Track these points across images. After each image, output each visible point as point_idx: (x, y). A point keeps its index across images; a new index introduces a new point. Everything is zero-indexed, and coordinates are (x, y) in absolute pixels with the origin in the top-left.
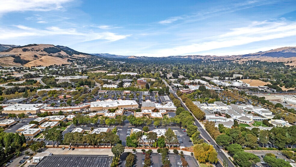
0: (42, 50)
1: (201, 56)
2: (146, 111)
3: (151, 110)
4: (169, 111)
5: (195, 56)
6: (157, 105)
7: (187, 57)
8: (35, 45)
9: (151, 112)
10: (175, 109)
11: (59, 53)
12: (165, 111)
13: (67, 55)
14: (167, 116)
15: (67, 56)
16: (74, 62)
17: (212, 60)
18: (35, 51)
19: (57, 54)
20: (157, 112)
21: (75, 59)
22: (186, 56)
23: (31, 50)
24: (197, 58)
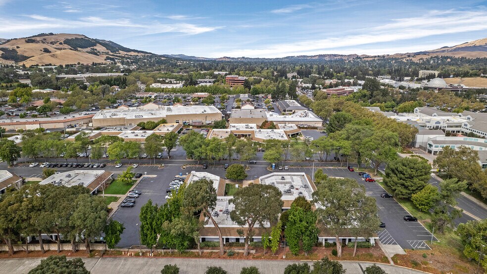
0: (62, 42)
1: (342, 55)
2: (241, 127)
3: (254, 125)
4: (303, 128)
5: (331, 55)
6: (271, 115)
7: (317, 57)
8: (51, 34)
9: (255, 129)
10: (320, 125)
11: (92, 48)
12: (296, 128)
13: (107, 51)
14: (299, 138)
15: (107, 53)
16: (116, 60)
17: (363, 58)
18: (48, 43)
19: (89, 49)
20: (271, 128)
21: (119, 56)
22: (315, 56)
23: (42, 41)
24: (335, 58)
